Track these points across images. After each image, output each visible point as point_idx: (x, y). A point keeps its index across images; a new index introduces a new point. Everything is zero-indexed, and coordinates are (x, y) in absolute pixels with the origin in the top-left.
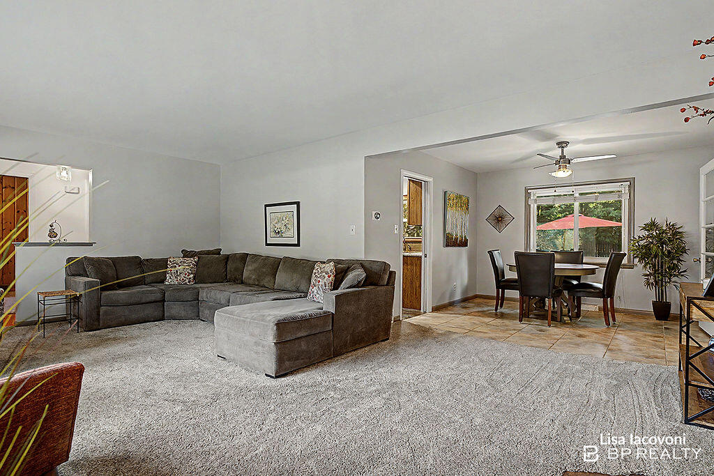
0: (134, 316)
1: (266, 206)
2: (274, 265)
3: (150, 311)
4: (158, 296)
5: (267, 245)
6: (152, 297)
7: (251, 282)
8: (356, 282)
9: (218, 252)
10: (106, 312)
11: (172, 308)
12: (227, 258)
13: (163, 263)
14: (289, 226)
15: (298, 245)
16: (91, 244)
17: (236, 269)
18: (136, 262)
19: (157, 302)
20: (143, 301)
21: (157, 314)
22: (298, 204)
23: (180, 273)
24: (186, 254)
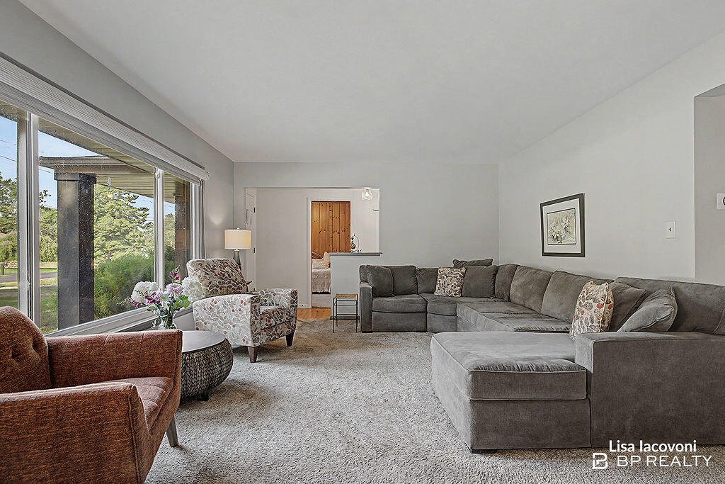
0: (400, 325)
1: (542, 205)
2: (543, 281)
3: (415, 321)
4: (421, 308)
5: (544, 254)
6: (414, 308)
7: (517, 300)
8: (650, 323)
9: (489, 263)
10: (376, 317)
11: (434, 321)
12: (497, 269)
13: (433, 274)
14: (570, 229)
15: (582, 255)
16: (378, 254)
17: (504, 284)
18: (412, 271)
19: (420, 312)
20: (406, 311)
21: (420, 325)
22: (581, 197)
23: (448, 284)
24: (458, 264)
